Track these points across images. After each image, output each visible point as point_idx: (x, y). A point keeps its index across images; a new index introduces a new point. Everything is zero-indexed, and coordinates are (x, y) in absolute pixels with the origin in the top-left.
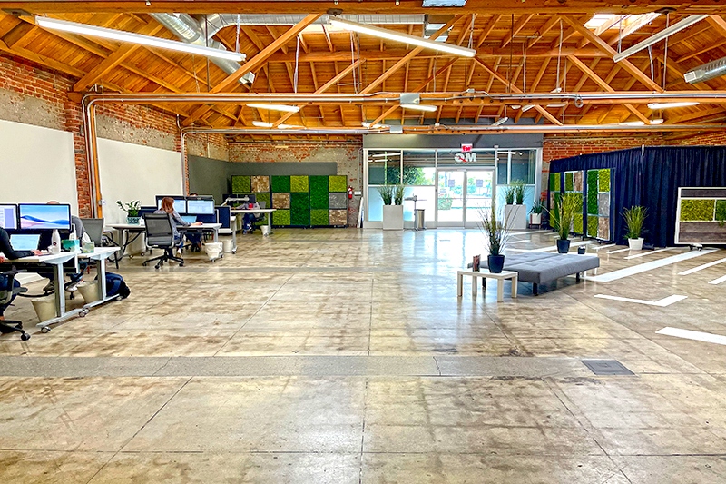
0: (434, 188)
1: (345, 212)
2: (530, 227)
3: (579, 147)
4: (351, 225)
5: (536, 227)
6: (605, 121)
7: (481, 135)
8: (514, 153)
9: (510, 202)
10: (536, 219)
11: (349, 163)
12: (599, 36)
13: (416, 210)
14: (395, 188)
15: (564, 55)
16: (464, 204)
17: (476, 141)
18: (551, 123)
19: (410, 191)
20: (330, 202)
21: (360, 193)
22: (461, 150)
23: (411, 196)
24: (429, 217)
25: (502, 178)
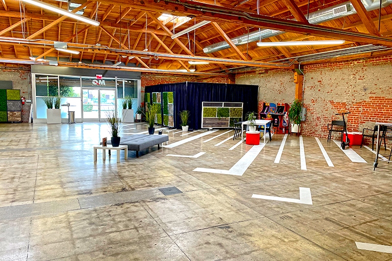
0: (80, 99)
1: (20, 113)
2: (136, 121)
3: (159, 80)
4: (24, 121)
5: (139, 121)
6: (170, 68)
7: (107, 71)
8: (126, 81)
9: (125, 107)
10: (139, 117)
11: (21, 82)
12: (165, 25)
13: (69, 112)
14: (55, 99)
15: (149, 32)
16: (99, 109)
17: (105, 73)
18: (144, 67)
19: (64, 100)
20: (8, 106)
21: (30, 101)
22: (96, 78)
23: (66, 104)
24: (78, 116)
25: (120, 95)
